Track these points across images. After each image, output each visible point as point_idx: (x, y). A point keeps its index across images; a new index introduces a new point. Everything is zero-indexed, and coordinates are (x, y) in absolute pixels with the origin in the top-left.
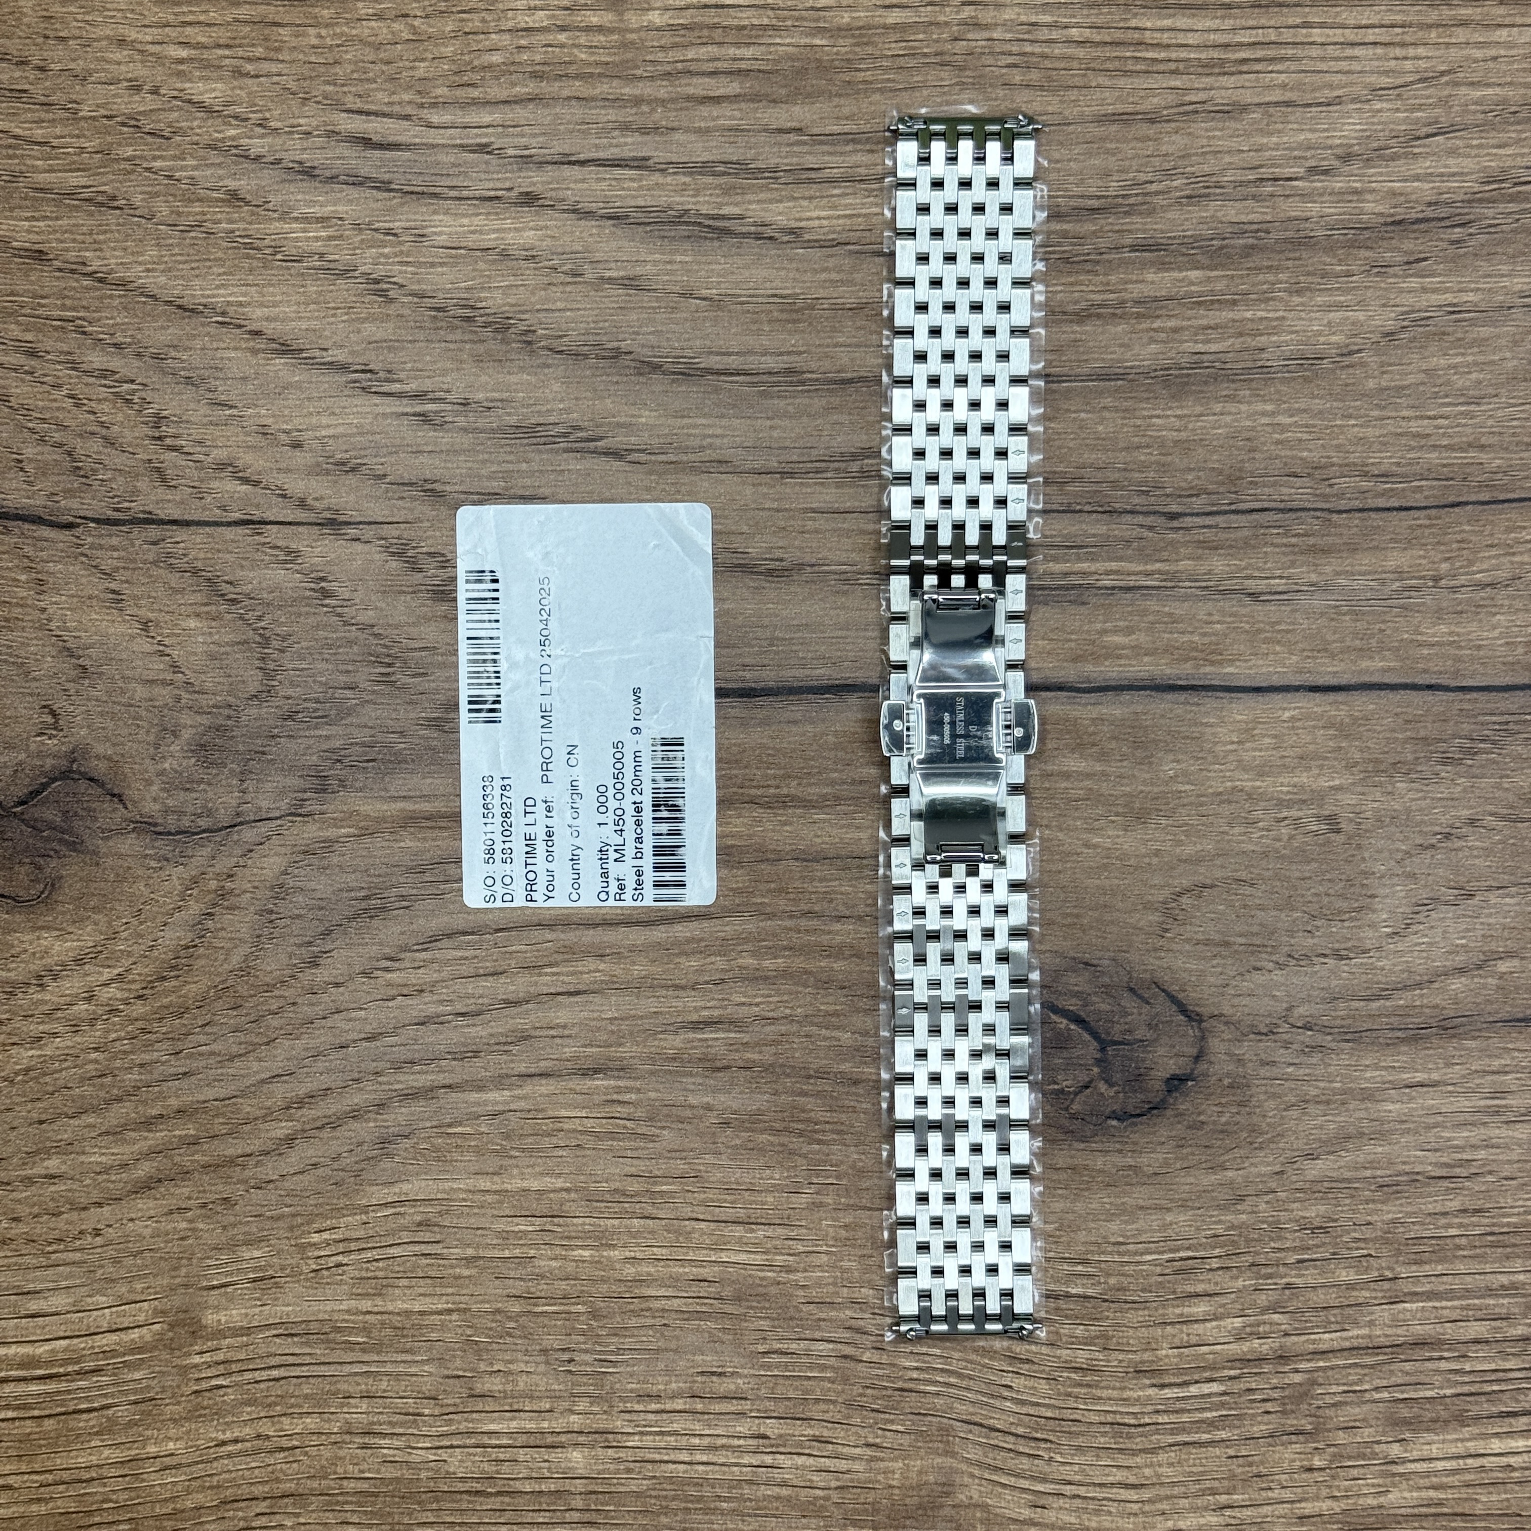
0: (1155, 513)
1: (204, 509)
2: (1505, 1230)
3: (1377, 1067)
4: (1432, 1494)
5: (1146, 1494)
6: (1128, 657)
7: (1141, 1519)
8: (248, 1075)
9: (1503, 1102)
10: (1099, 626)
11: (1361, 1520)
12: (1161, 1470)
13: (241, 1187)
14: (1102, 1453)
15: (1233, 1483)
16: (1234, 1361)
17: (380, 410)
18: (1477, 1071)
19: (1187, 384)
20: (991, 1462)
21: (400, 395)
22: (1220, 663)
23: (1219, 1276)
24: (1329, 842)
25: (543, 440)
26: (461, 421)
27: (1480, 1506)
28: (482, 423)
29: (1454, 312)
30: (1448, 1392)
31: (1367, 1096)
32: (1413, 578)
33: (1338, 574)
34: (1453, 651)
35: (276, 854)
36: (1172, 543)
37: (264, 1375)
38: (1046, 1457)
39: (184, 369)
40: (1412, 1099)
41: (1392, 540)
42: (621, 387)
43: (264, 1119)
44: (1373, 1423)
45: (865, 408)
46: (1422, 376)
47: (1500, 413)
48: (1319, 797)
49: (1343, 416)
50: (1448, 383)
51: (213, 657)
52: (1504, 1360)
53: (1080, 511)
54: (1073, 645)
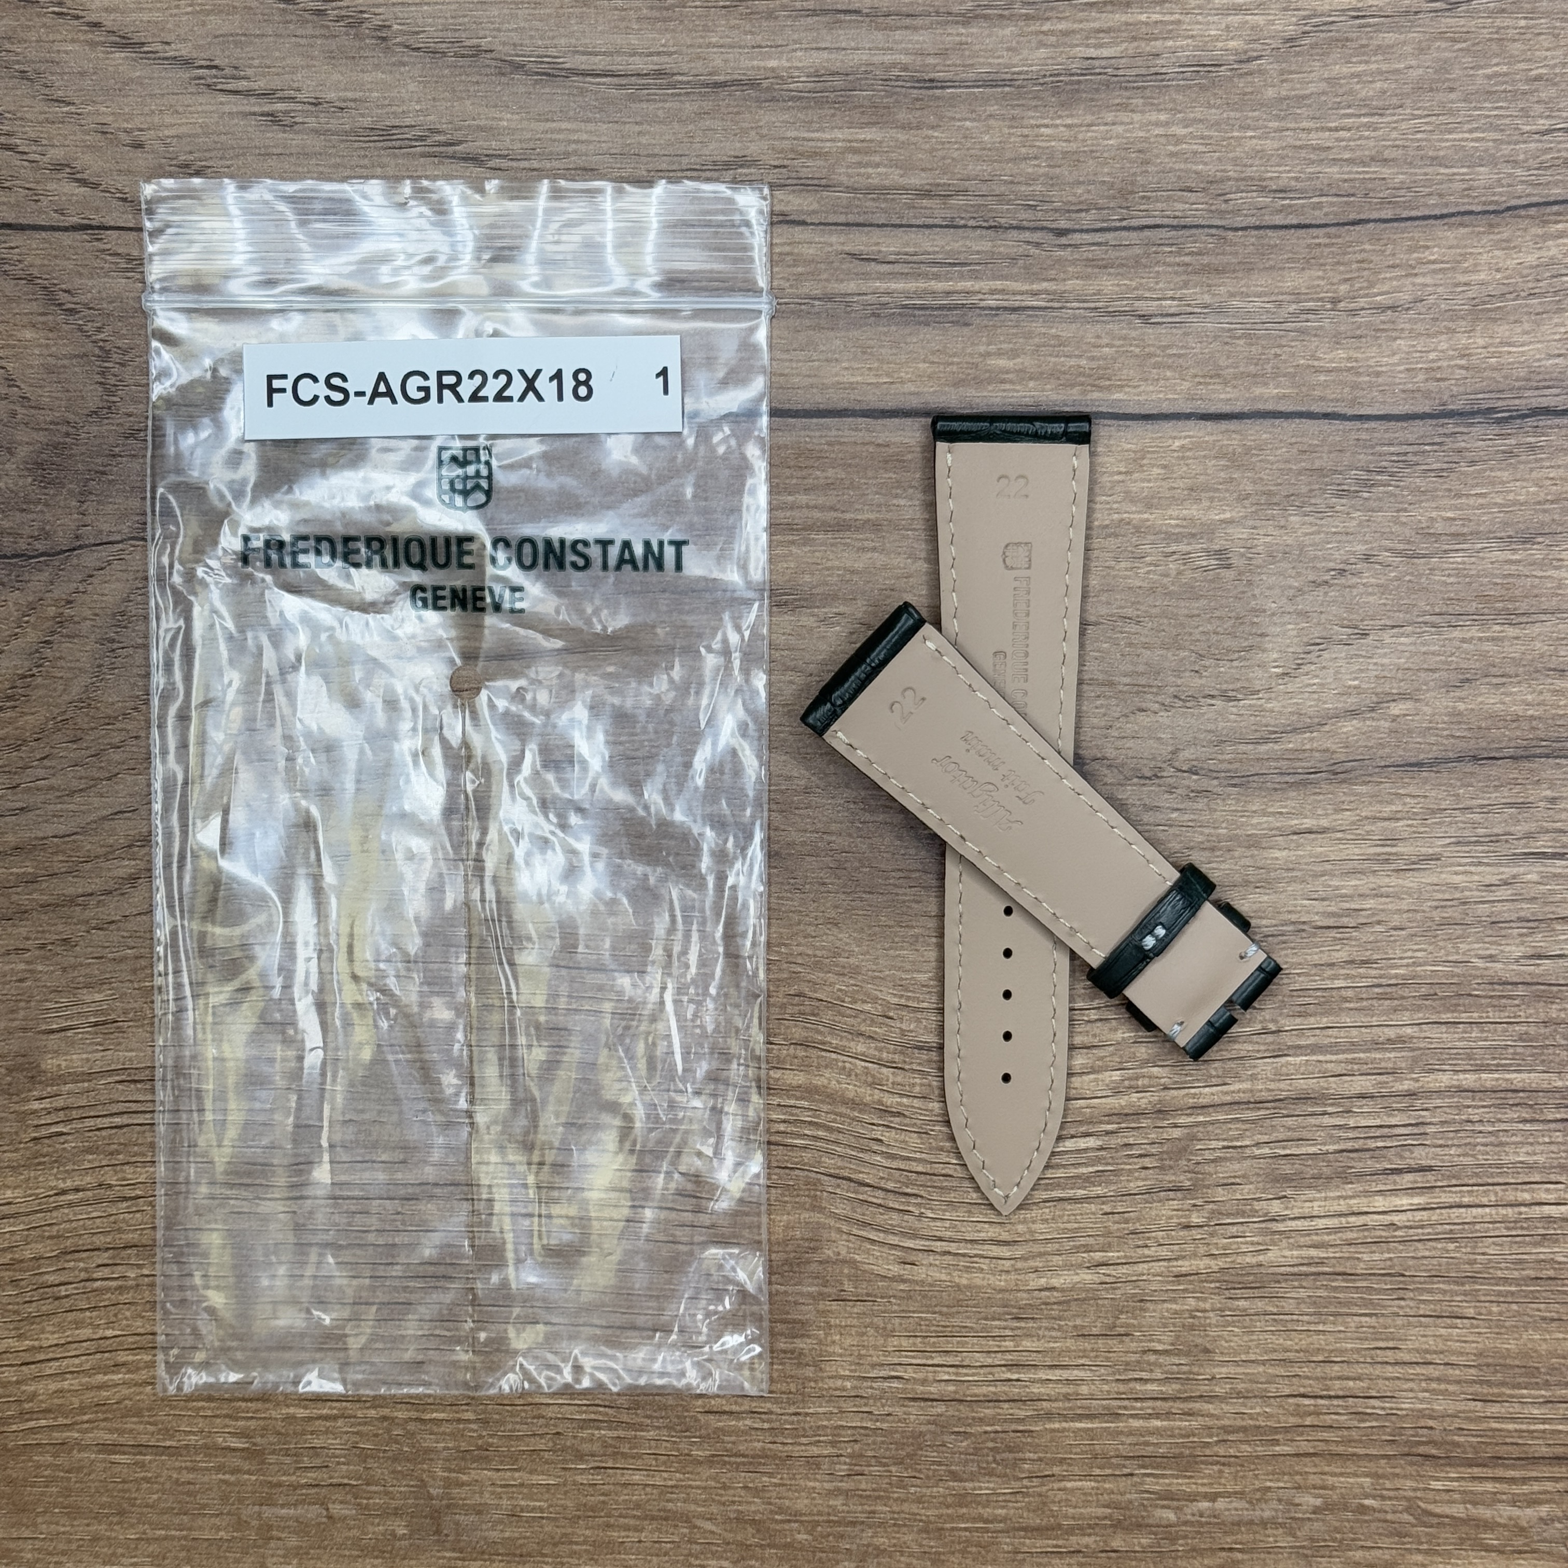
0: (1043, 229)
1: (40, 212)
2: (1393, 981)
3: (1264, 813)
4: (1313, 1252)
5: (1019, 1251)
6: (1011, 382)
7: (1013, 1276)
8: (89, 811)
9: (1394, 850)
10: (982, 349)
11: (1240, 1279)
12: (1034, 1227)
13: (83, 928)
14: (975, 1209)
15: (1108, 1240)
16: (1111, 1115)
17: (227, 109)
18: (1367, 818)
19: (1077, 91)
20: (860, 1217)
21: (248, 93)
22: (1108, 388)
23: (1097, 1028)
24: (1218, 578)
25: (398, 143)
26: (312, 122)
27: (1362, 1265)
28: (334, 124)
29: (1357, 17)
30: (1331, 1148)
31: (1254, 843)
32: (1312, 300)
33: (1232, 295)
34: (1351, 378)
35: (118, 580)
36: (1059, 261)
37: (106, 1122)
38: (917, 1212)
39: (18, 62)
40: (1298, 846)
41: (1288, 260)
42: (482, 87)
43: (106, 857)
44: (1254, 1179)
45: (738, 113)
46: (1323, 85)
47: (1404, 126)
48: (1209, 530)
49: (1243, 128)
50: (1350, 92)
51: (50, 370)
52: (1389, 1116)
53: (965, 226)
54: (955, 368)
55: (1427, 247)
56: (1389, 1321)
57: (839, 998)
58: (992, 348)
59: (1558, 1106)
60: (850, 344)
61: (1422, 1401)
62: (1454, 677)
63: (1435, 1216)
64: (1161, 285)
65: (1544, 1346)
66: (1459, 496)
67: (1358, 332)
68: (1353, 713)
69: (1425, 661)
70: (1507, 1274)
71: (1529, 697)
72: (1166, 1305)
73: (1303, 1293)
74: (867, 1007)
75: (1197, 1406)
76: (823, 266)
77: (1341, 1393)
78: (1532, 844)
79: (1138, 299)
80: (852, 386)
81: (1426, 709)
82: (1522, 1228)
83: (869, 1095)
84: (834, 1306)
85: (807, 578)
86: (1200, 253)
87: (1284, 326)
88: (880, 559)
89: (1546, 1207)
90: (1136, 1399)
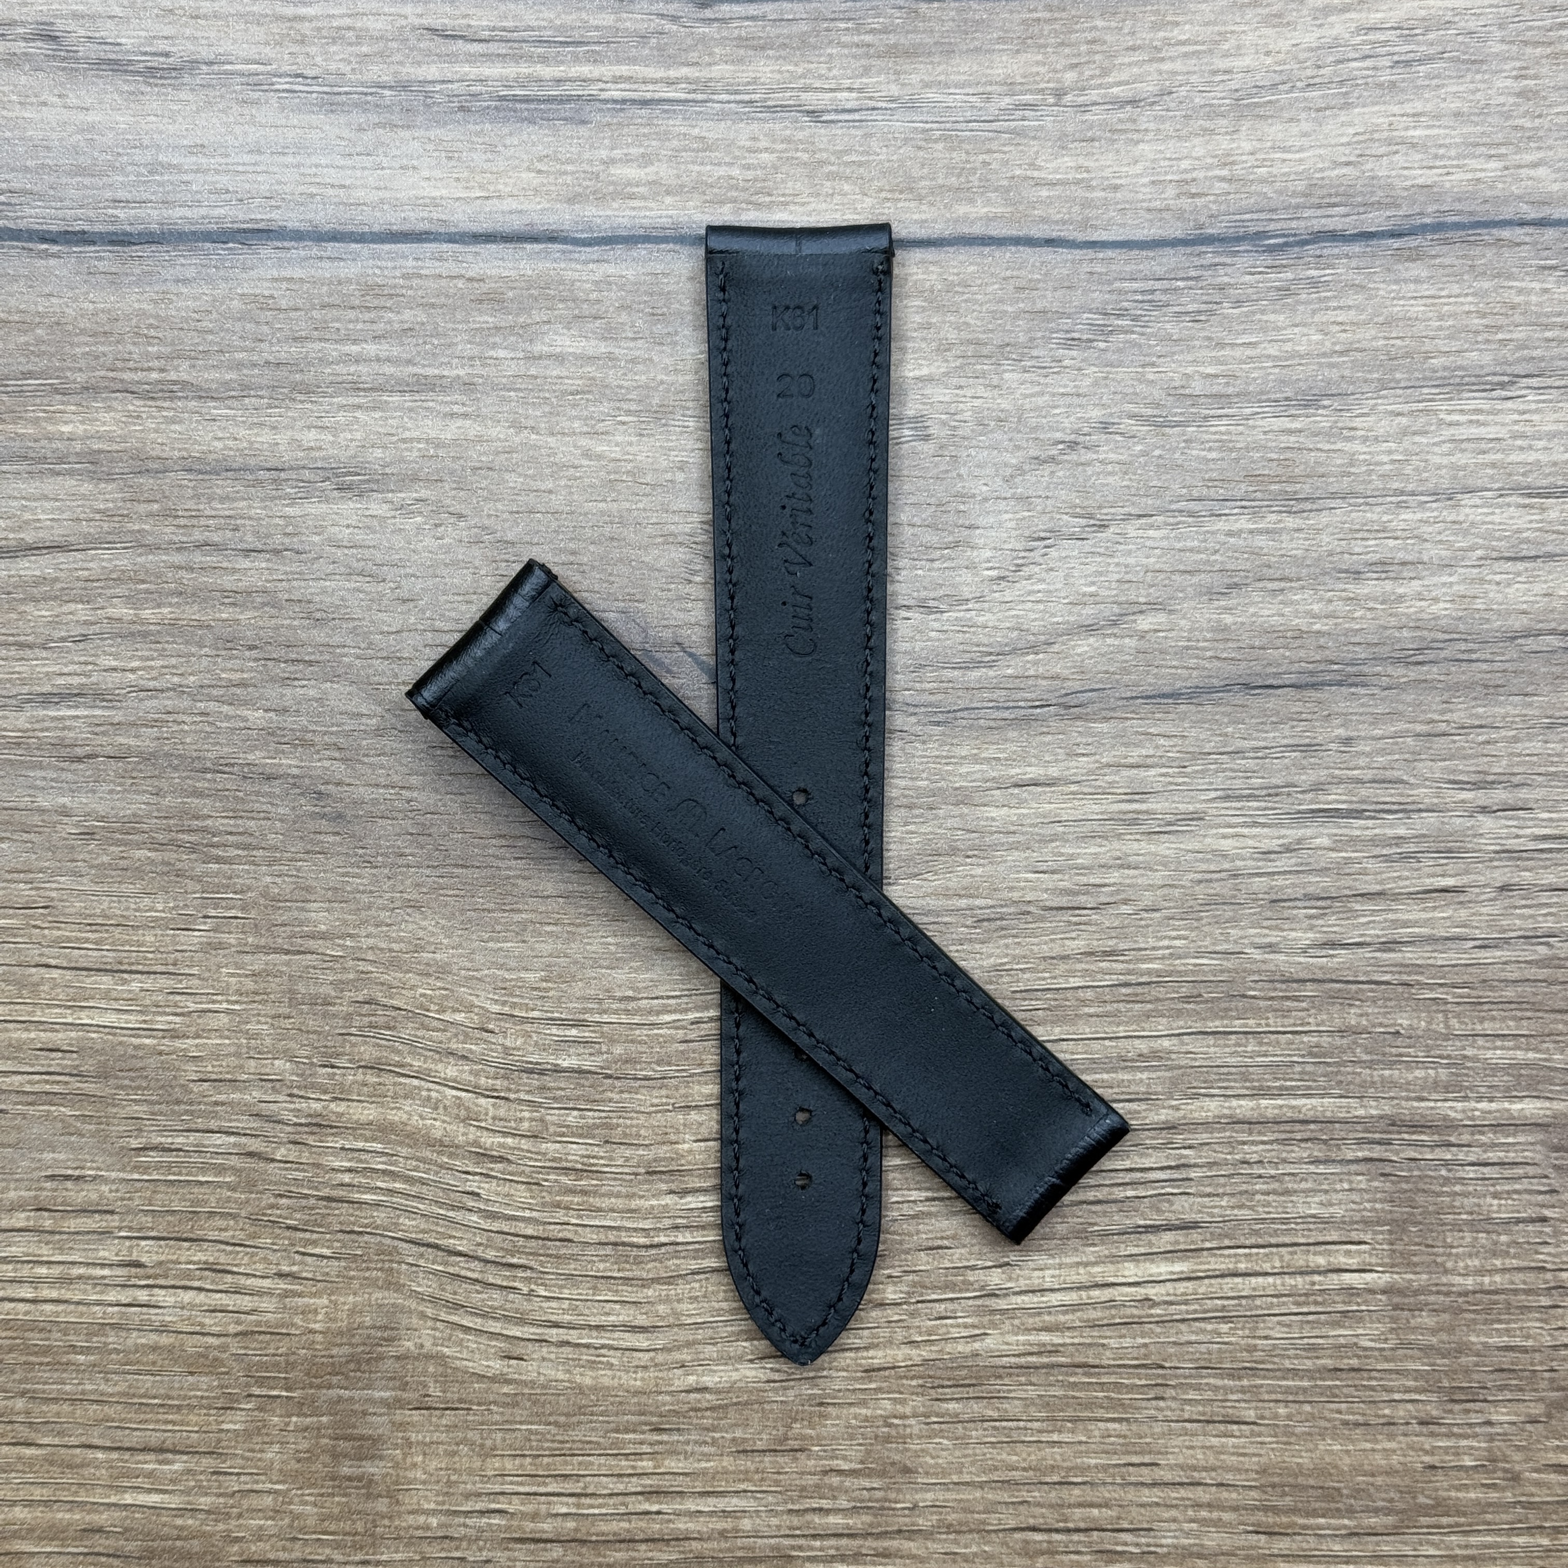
55: (1177, 24)
56: (1145, 1428)
57: (421, 1007)
58: (617, 154)
59: (1360, 1142)
60: (430, 147)
61: (1188, 1534)
62: (1219, 581)
63: (1203, 1288)
64: (835, 72)
65: (1347, 1460)
66: (1221, 345)
67: (1089, 134)
68: (1090, 629)
69: (1181, 562)
70: (1297, 1364)
71: (1316, 607)
72: (853, 1410)
73: (1032, 1392)
74: (459, 1017)
75: (893, 1544)
76: (394, 45)
77: (1082, 1525)
78: (1322, 798)
79: (806, 89)
80: (435, 203)
81: (1183, 623)
82: (1316, 1303)
83: (462, 1134)
84: (416, 1416)
85: (378, 453)
86: (885, 31)
87: (994, 126)
88: (473, 429)
89: (1347, 1276)
90: (814, 1536)
